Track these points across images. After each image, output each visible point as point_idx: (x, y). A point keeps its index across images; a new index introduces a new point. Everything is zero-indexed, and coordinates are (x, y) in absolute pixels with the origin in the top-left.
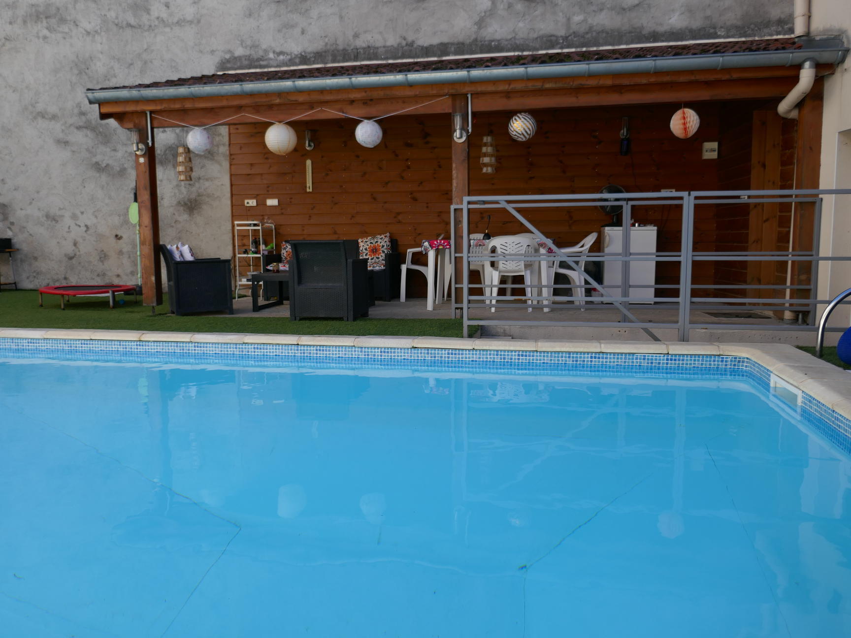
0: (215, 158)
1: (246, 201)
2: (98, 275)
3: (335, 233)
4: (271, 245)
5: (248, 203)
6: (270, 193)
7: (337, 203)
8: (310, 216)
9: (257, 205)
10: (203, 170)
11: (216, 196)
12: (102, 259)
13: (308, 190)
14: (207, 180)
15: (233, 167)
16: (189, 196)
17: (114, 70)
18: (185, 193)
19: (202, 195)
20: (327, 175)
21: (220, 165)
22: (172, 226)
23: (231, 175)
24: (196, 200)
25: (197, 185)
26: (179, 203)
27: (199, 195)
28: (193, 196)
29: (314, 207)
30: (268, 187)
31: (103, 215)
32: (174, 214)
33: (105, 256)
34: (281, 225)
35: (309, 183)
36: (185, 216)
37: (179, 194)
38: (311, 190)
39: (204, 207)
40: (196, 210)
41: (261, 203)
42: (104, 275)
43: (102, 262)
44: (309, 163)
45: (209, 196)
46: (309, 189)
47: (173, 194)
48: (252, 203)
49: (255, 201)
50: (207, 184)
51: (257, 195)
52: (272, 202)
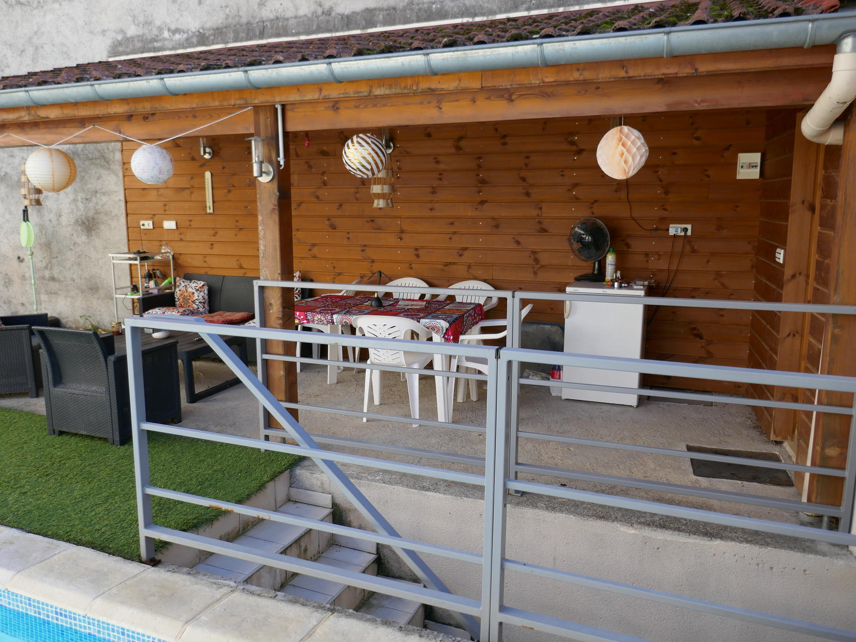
0: (112, 167)
1: (142, 223)
2: (5, 303)
3: (241, 267)
4: (169, 279)
5: (143, 225)
6: (167, 212)
7: (241, 229)
8: (212, 245)
9: (154, 228)
10: (99, 181)
11: (113, 214)
12: (7, 284)
13: (208, 211)
14: (104, 194)
15: (126, 179)
16: (86, 214)
17: (7, 59)
18: (82, 209)
19: (99, 213)
20: (229, 191)
21: (117, 175)
22: (71, 250)
23: (125, 189)
24: (93, 219)
25: (94, 199)
26: (77, 221)
27: (97, 212)
28: (91, 214)
29: (216, 233)
30: (165, 205)
31: (5, 233)
32: (72, 235)
33: (9, 281)
34: (181, 254)
35: (209, 203)
36: (84, 238)
37: (77, 210)
38: (211, 211)
39: (102, 227)
40: (94, 230)
41: (157, 226)
42: (10, 302)
43: (7, 287)
44: (208, 175)
45: (106, 214)
46: (210, 211)
47: (70, 210)
48: (148, 224)
49: (151, 222)
50: (104, 199)
51: (154, 215)
52: (169, 225)
